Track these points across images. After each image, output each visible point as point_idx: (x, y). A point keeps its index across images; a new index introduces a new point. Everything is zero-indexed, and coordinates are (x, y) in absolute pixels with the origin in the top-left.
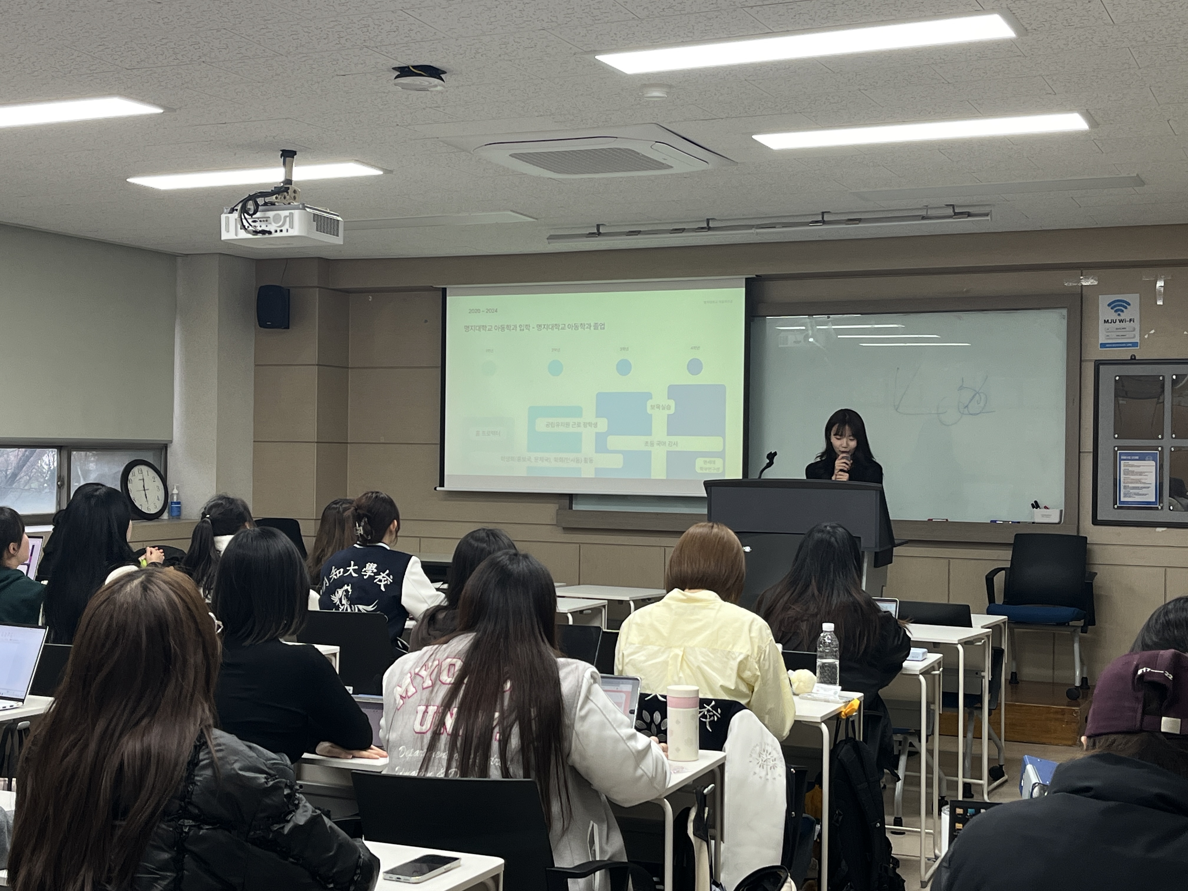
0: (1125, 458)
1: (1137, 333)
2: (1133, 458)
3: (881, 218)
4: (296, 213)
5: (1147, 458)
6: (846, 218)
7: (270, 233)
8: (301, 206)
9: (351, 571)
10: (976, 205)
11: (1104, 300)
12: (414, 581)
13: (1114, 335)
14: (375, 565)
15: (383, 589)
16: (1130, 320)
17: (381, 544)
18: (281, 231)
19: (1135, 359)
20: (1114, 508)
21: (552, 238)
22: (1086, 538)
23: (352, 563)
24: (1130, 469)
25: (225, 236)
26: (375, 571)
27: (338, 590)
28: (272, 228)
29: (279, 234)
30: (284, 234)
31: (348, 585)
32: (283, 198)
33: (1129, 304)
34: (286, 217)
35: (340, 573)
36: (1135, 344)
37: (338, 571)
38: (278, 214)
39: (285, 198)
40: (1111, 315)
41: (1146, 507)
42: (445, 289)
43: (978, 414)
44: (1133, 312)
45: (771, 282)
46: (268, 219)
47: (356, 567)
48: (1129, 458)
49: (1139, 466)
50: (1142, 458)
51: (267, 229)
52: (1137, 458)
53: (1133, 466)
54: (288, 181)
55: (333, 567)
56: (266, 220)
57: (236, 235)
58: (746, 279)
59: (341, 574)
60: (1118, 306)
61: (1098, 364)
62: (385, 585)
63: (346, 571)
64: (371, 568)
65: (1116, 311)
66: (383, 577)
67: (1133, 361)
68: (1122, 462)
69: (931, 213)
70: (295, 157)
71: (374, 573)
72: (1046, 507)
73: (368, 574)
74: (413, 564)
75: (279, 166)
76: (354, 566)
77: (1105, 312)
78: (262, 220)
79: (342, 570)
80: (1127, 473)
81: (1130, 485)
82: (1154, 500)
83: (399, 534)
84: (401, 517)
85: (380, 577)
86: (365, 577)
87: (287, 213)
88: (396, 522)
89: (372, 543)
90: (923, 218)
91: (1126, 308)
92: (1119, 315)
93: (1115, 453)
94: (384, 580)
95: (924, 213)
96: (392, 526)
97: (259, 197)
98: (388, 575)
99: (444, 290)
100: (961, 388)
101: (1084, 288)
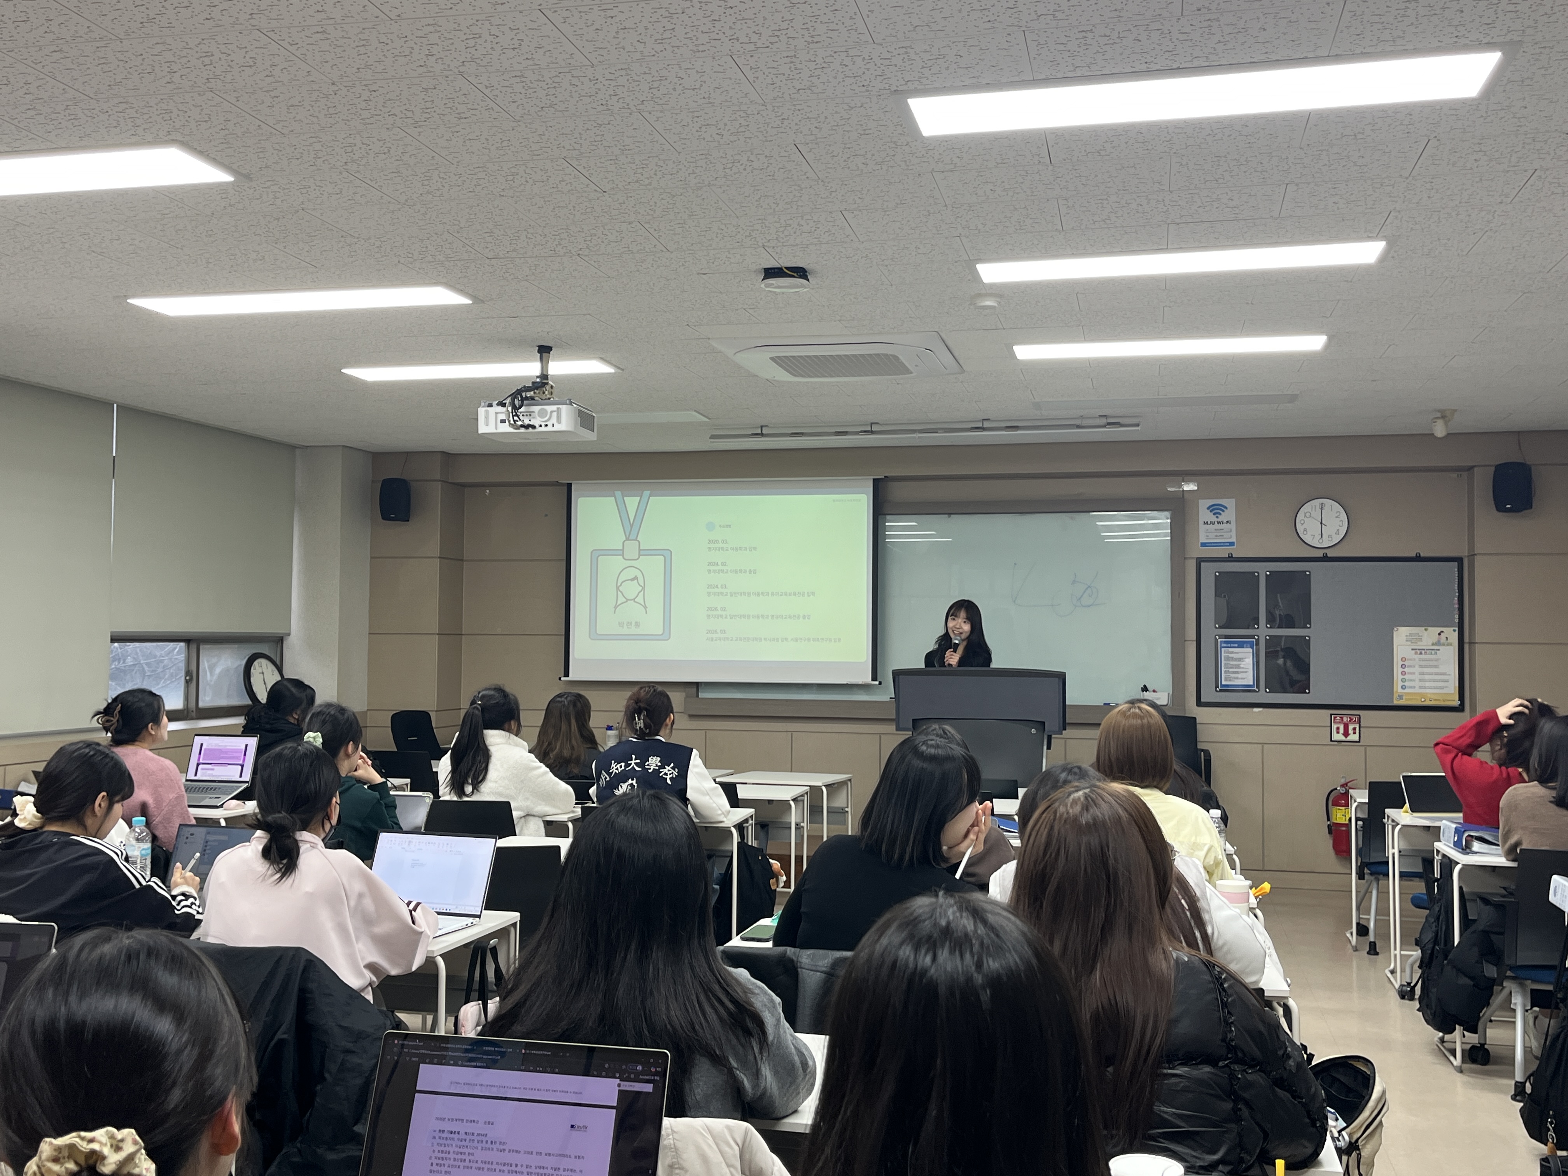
0: (1225, 645)
1: (1234, 533)
2: (1232, 645)
3: (1039, 426)
4: (564, 408)
5: (1245, 646)
6: (1005, 425)
7: (534, 427)
8: (568, 402)
9: (633, 764)
10: (1129, 417)
11: (1204, 504)
12: (697, 773)
13: (1212, 535)
14: (659, 759)
15: (669, 782)
16: (1227, 522)
17: (658, 737)
18: (546, 425)
19: (1232, 557)
20: (1216, 691)
21: (713, 437)
22: (1195, 719)
23: (634, 757)
24: (1231, 655)
25: (483, 429)
26: (659, 764)
27: (622, 784)
28: (535, 422)
29: (543, 429)
30: (550, 428)
31: (633, 780)
32: (541, 393)
33: (1226, 508)
34: (552, 412)
35: (621, 767)
36: (1232, 544)
37: (618, 766)
38: (544, 409)
39: (544, 393)
40: (1211, 517)
41: (1247, 689)
42: (571, 484)
43: (1089, 606)
44: (1229, 514)
45: (896, 483)
46: (532, 414)
47: (638, 761)
48: (1229, 645)
49: (1237, 653)
50: (1241, 646)
51: (531, 423)
52: (1236, 645)
53: (1232, 653)
54: (544, 376)
55: (613, 762)
56: (530, 414)
57: (496, 429)
58: (874, 479)
59: (623, 768)
60: (1216, 509)
61: (1200, 561)
62: (670, 778)
63: (627, 765)
64: (654, 762)
65: (1214, 514)
66: (669, 771)
67: (1231, 559)
68: (1223, 649)
69: (1085, 422)
70: (551, 352)
71: (659, 766)
72: (1154, 691)
73: (652, 768)
74: (695, 757)
75: (535, 361)
76: (636, 759)
77: (1205, 515)
78: (525, 414)
79: (623, 764)
80: (1228, 659)
81: (1231, 670)
82: (1252, 683)
83: (674, 727)
84: (675, 711)
85: (666, 771)
86: (650, 771)
87: (554, 408)
88: (672, 715)
89: (651, 736)
90: (1078, 427)
91: (1223, 511)
92: (1217, 517)
93: (1216, 640)
94: (669, 773)
95: (1078, 422)
96: (668, 720)
97: (523, 391)
98: (673, 768)
99: (569, 486)
100: (1074, 582)
101: (1185, 493)
